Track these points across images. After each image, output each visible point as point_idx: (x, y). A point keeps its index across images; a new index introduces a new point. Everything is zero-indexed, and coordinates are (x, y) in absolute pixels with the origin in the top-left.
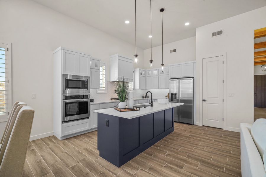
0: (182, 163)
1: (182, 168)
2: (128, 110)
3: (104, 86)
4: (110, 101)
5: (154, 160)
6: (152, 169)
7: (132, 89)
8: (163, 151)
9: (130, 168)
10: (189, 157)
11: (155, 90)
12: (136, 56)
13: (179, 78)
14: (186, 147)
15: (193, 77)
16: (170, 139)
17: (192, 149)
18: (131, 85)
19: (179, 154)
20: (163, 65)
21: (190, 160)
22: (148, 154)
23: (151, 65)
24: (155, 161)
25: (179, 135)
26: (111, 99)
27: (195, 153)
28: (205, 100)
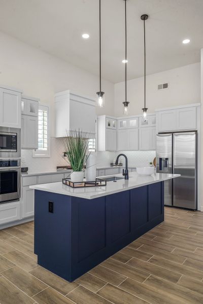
0: (177, 272)
1: (176, 280)
2: (86, 185)
3: (46, 145)
4: (55, 170)
5: (130, 269)
6: (126, 284)
7: (94, 150)
8: (146, 254)
9: (90, 282)
10: (188, 263)
11: (133, 152)
12: (101, 94)
13: (172, 133)
14: (184, 248)
15: (196, 131)
16: (157, 234)
17: (193, 250)
18: (92, 143)
19: (172, 259)
20: (145, 110)
21: (189, 268)
22: (120, 259)
23: (126, 109)
24: (132, 272)
25: (173, 227)
26: (58, 167)
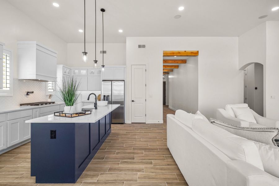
0: (132, 155)
1: (134, 159)
5: (107, 162)
6: (110, 169)
7: (53, 90)
8: (112, 151)
10: (134, 149)
12: (85, 53)
13: (111, 81)
14: (128, 143)
15: (124, 81)
16: (112, 140)
17: (133, 143)
18: (51, 85)
19: (126, 150)
20: (103, 66)
21: (136, 151)
22: (99, 159)
23: (96, 65)
24: (110, 163)
25: (117, 135)
26: (21, 105)
27: (136, 145)
28: (133, 101)
